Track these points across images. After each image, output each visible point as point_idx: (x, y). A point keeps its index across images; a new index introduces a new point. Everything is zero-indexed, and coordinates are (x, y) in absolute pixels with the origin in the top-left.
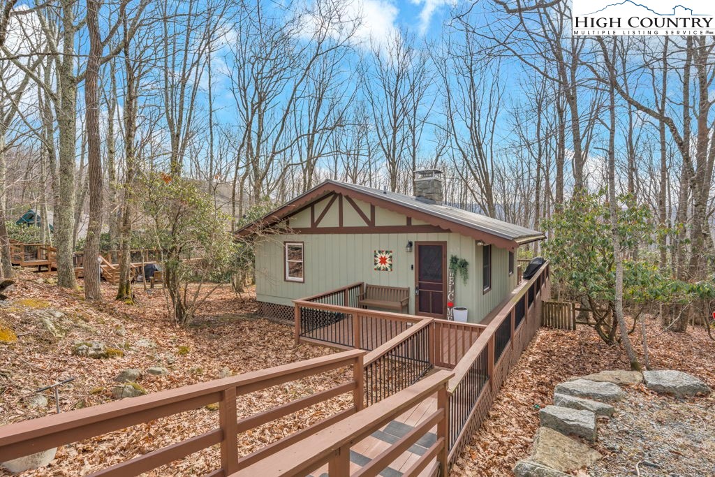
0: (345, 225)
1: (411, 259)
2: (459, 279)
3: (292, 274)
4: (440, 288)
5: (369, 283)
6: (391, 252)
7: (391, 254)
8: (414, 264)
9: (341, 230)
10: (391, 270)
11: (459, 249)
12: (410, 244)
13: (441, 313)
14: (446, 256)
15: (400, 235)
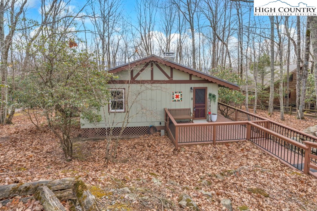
0: (154, 79)
1: (192, 95)
2: (212, 102)
3: (114, 108)
4: (204, 106)
5: (170, 108)
6: (182, 92)
7: (181, 93)
8: (193, 97)
9: (153, 81)
10: (181, 101)
11: (212, 90)
12: (191, 88)
13: (204, 117)
14: (207, 93)
15: (186, 84)
